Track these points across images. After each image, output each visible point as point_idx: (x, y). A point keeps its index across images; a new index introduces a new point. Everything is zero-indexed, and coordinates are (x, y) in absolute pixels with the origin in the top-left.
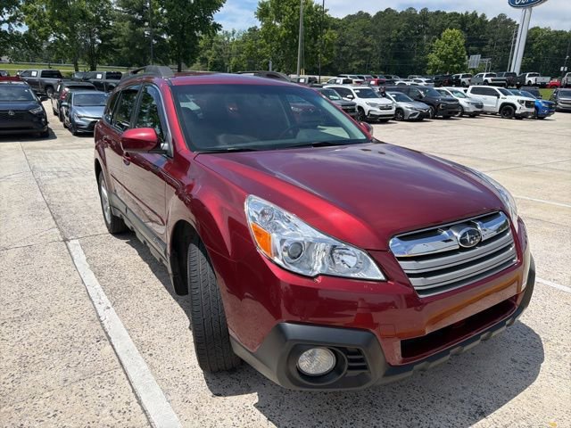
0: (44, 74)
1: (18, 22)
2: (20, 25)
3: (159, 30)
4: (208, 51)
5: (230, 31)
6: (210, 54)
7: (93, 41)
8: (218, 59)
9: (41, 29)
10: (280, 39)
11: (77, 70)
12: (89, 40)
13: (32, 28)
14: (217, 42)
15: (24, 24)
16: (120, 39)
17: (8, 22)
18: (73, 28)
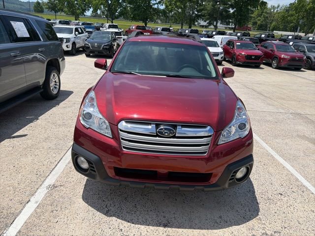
0: (163, 30)
1: (161, 4)
2: (162, 5)
3: (228, 6)
4: (259, 18)
5: (276, 6)
6: (259, 20)
7: (193, 13)
8: (264, 23)
9: (170, 7)
10: (306, 11)
11: (182, 28)
12: (191, 13)
13: (167, 6)
14: (266, 13)
15: (164, 5)
16: (206, 12)
17: (157, 4)
18: (184, 6)
